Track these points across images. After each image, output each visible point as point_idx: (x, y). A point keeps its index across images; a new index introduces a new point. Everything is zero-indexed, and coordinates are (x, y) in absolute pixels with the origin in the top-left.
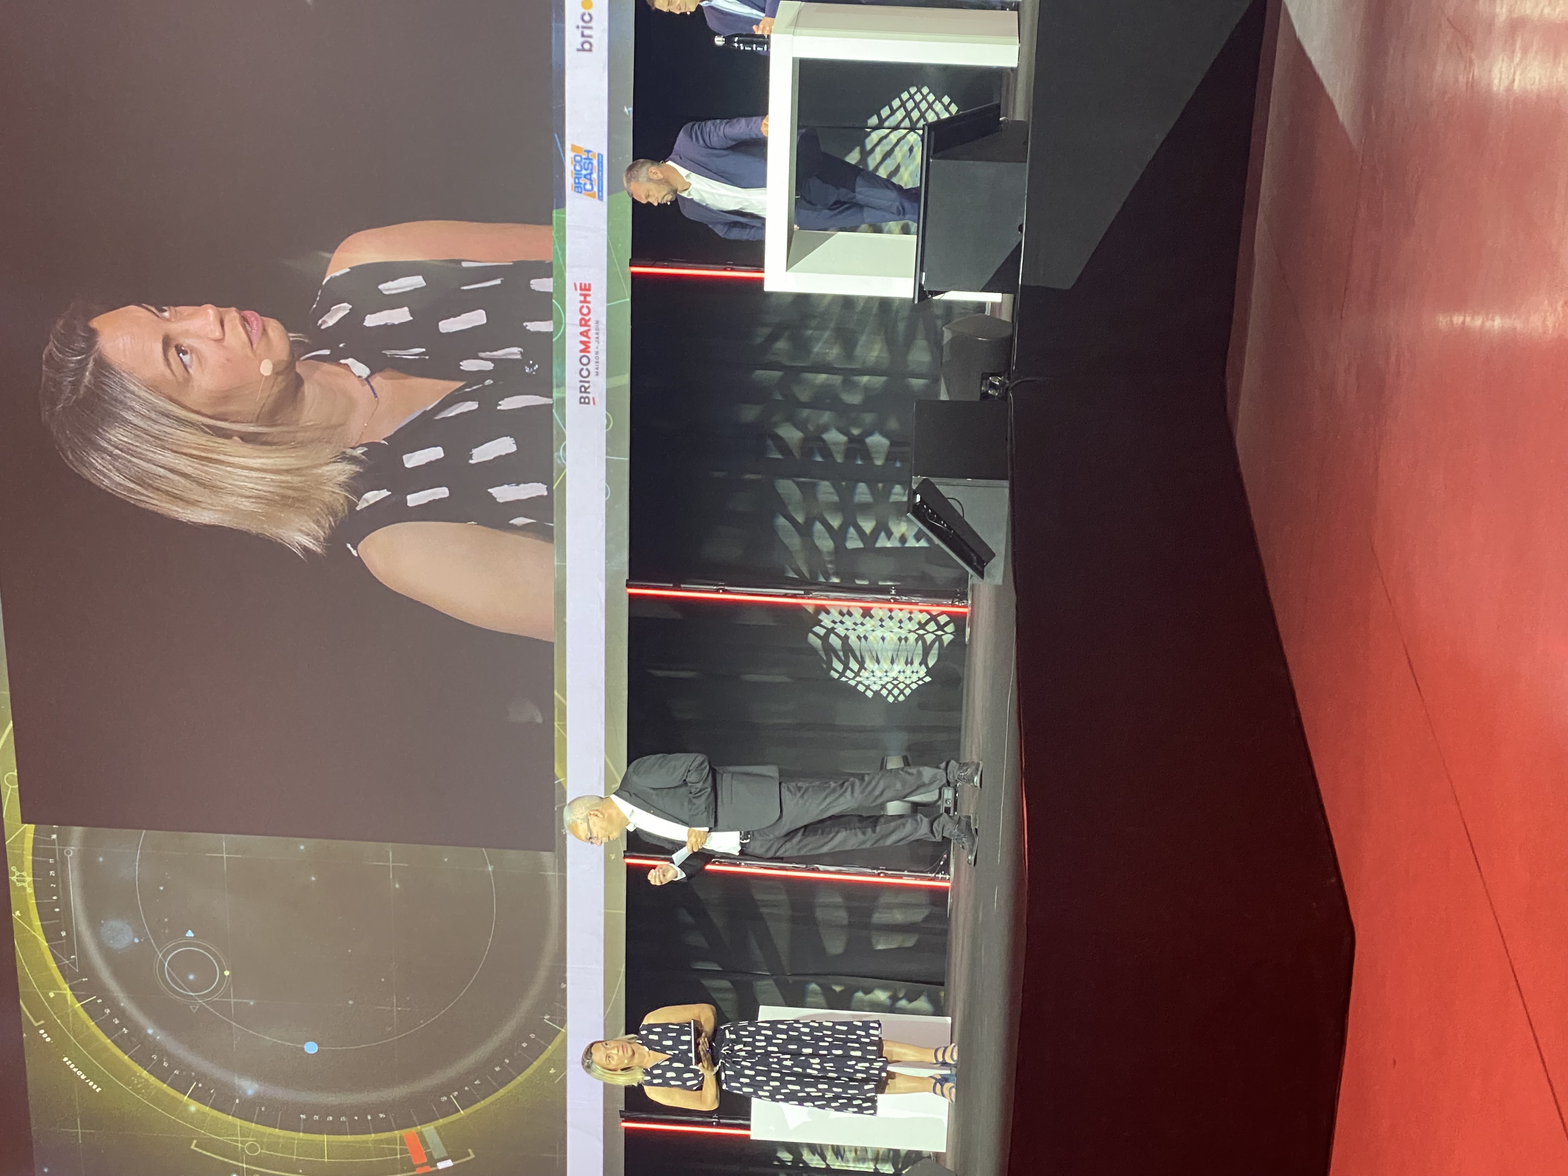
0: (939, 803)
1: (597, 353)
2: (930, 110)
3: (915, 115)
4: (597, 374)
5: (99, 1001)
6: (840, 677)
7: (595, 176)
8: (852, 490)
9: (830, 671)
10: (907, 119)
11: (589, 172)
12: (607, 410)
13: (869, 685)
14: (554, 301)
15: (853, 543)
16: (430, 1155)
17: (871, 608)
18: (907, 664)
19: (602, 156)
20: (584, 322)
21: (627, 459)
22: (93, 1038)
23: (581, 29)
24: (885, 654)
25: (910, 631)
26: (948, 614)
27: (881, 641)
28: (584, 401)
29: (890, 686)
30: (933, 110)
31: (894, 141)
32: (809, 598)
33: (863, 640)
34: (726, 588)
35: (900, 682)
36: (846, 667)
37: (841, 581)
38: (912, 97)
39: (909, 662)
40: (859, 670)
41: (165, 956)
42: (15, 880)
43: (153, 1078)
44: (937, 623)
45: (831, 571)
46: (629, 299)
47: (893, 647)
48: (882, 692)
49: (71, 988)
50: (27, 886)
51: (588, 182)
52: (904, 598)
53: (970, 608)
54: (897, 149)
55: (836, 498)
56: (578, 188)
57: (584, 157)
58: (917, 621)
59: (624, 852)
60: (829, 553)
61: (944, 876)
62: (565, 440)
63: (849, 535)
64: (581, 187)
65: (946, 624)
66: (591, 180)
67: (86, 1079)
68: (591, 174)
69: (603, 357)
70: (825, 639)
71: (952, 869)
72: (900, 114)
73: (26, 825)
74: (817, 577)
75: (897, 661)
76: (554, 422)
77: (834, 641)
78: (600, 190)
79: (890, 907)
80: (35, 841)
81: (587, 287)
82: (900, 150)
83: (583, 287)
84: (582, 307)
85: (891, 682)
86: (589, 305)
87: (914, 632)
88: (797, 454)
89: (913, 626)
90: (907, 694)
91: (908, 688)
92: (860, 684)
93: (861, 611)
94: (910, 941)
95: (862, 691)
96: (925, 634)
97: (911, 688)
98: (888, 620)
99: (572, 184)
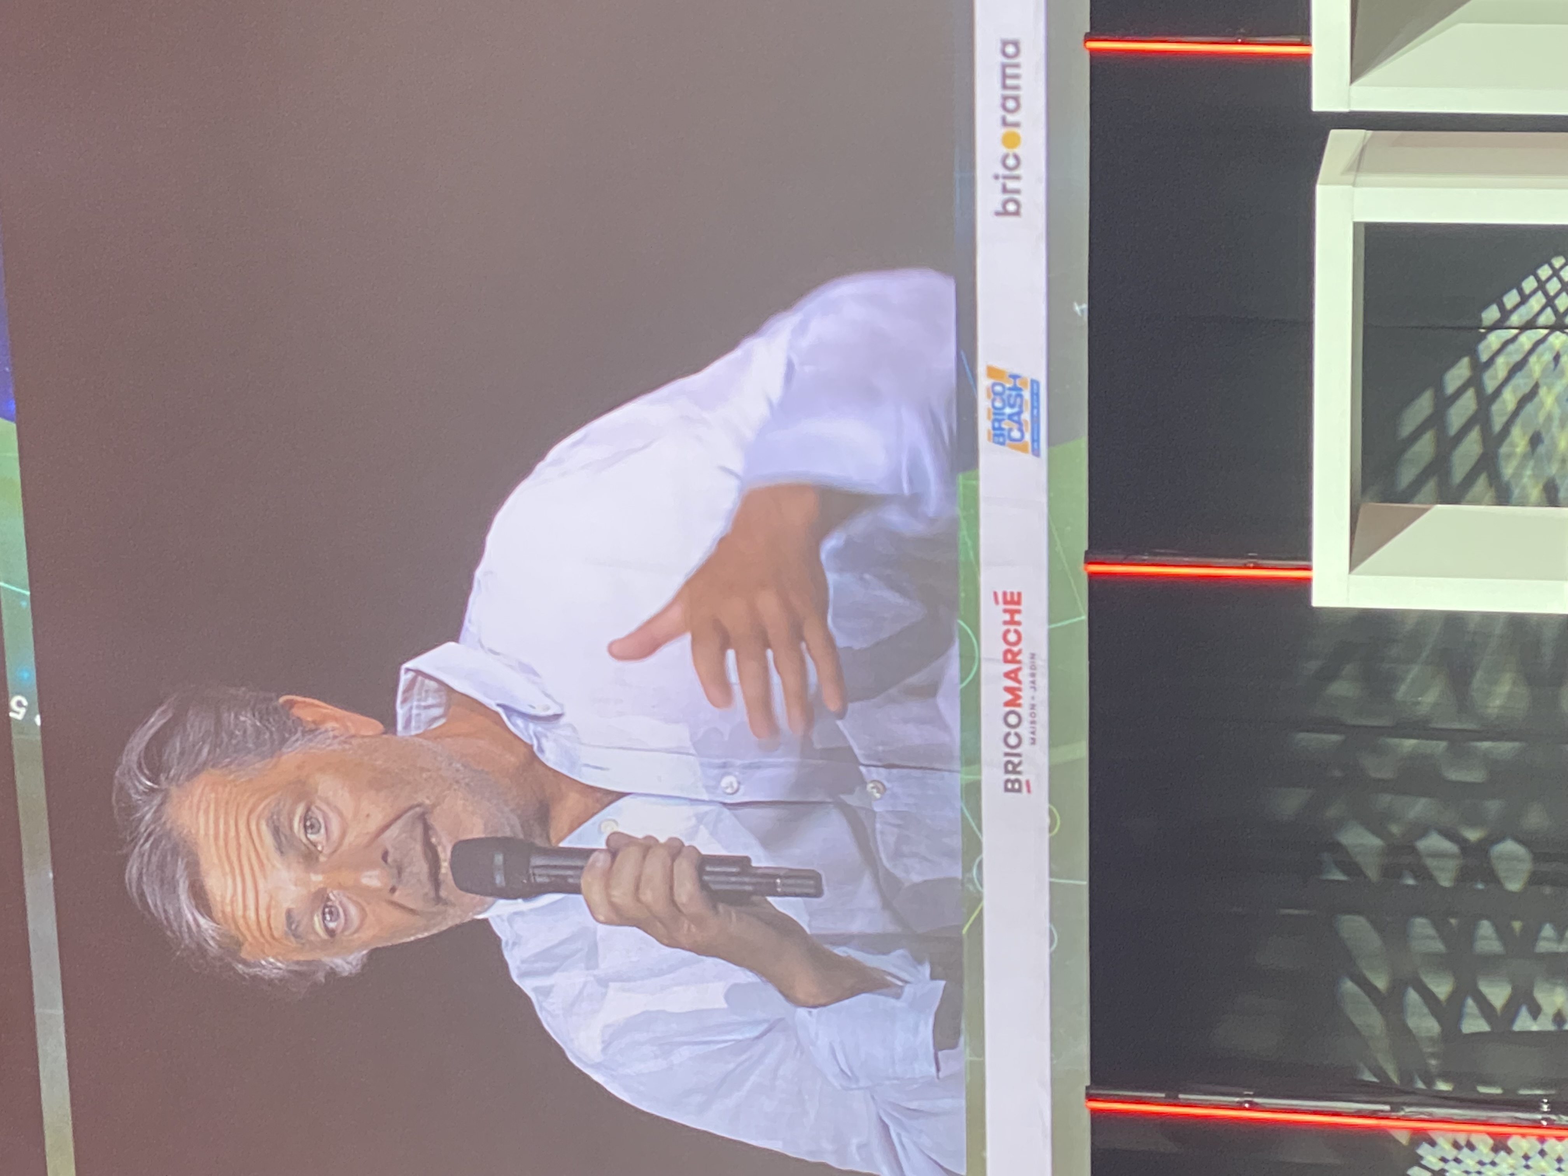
4: (1033, 741)
7: (1026, 416)
8: (1469, 933)
10: (1549, 310)
11: (1016, 410)
12: (1051, 801)
14: (961, 622)
15: (1473, 1024)
17: (1508, 1136)
19: (1038, 383)
20: (1011, 656)
21: (1085, 883)
23: (1001, 181)
28: (1012, 787)
31: (1527, 346)
32: (1398, 1119)
34: (1256, 1100)
37: (1455, 1089)
38: (1556, 273)
45: (1436, 1072)
46: (1084, 617)
51: (1015, 426)
54: (1533, 359)
55: (1438, 947)
56: (999, 436)
57: (1008, 385)
60: (1431, 1039)
62: (981, 851)
63: (1466, 1010)
64: (1002, 435)
66: (1019, 423)
68: (1019, 413)
69: (1043, 714)
72: (1537, 302)
74: (1411, 1081)
78: (1035, 440)
81: (1016, 598)
83: (1009, 598)
84: (1007, 632)
88: (1373, 874)
93: (1491, 1142)
98: (1538, 1156)
99: (989, 432)
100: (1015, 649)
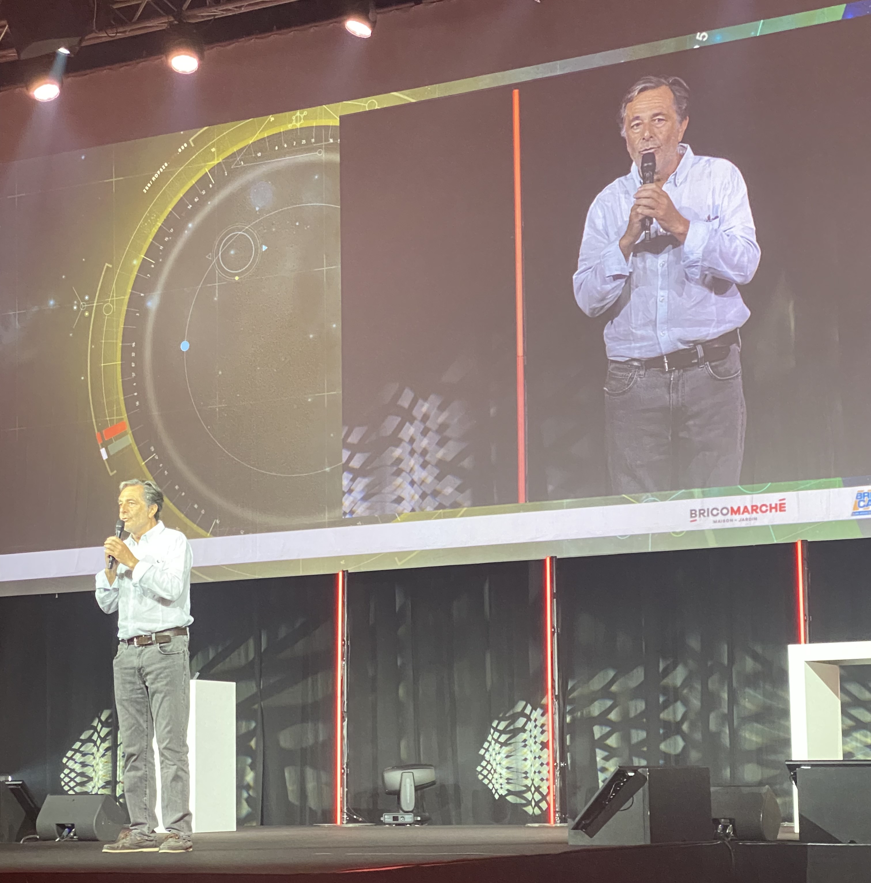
0: (401, 812)
1: (732, 520)
4: (715, 522)
5: (211, 186)
6: (493, 728)
8: (641, 727)
9: (497, 719)
12: (687, 532)
13: (489, 751)
14: (770, 484)
15: (598, 731)
16: (110, 442)
17: (548, 749)
18: (508, 779)
20: (755, 509)
21: (650, 550)
22: (183, 185)
24: (514, 761)
25: (533, 780)
26: (549, 808)
27: (523, 758)
28: (693, 513)
29: (489, 767)
32: (552, 699)
33: (523, 744)
34: (556, 634)
35: (493, 775)
36: (501, 732)
37: (568, 724)
39: (509, 781)
40: (500, 743)
41: (247, 231)
42: (297, 115)
43: (156, 231)
44: (540, 801)
45: (575, 715)
46: (775, 542)
47: (520, 767)
48: (484, 761)
49: (219, 164)
50: (293, 124)
52: (558, 773)
53: (554, 825)
55: (632, 714)
56: (861, 496)
58: (541, 785)
59: (347, 571)
60: (589, 712)
61: (345, 819)
62: (662, 501)
63: (604, 728)
64: (861, 498)
65: (540, 808)
66: (868, 505)
67: (152, 181)
69: (728, 525)
70: (522, 714)
71: (351, 825)
73: (339, 119)
74: (570, 704)
75: (508, 771)
76: (674, 492)
77: (522, 721)
78: (860, 513)
79: (318, 779)
80: (327, 127)
81: (783, 509)
83: (783, 506)
85: (492, 768)
87: (533, 784)
88: (664, 682)
89: (537, 782)
90: (484, 781)
91: (488, 781)
92: (489, 744)
93: (545, 741)
94: (293, 797)
95: (484, 746)
96: (531, 792)
97: (488, 784)
98: (540, 763)
99: (862, 491)
100: (758, 510)
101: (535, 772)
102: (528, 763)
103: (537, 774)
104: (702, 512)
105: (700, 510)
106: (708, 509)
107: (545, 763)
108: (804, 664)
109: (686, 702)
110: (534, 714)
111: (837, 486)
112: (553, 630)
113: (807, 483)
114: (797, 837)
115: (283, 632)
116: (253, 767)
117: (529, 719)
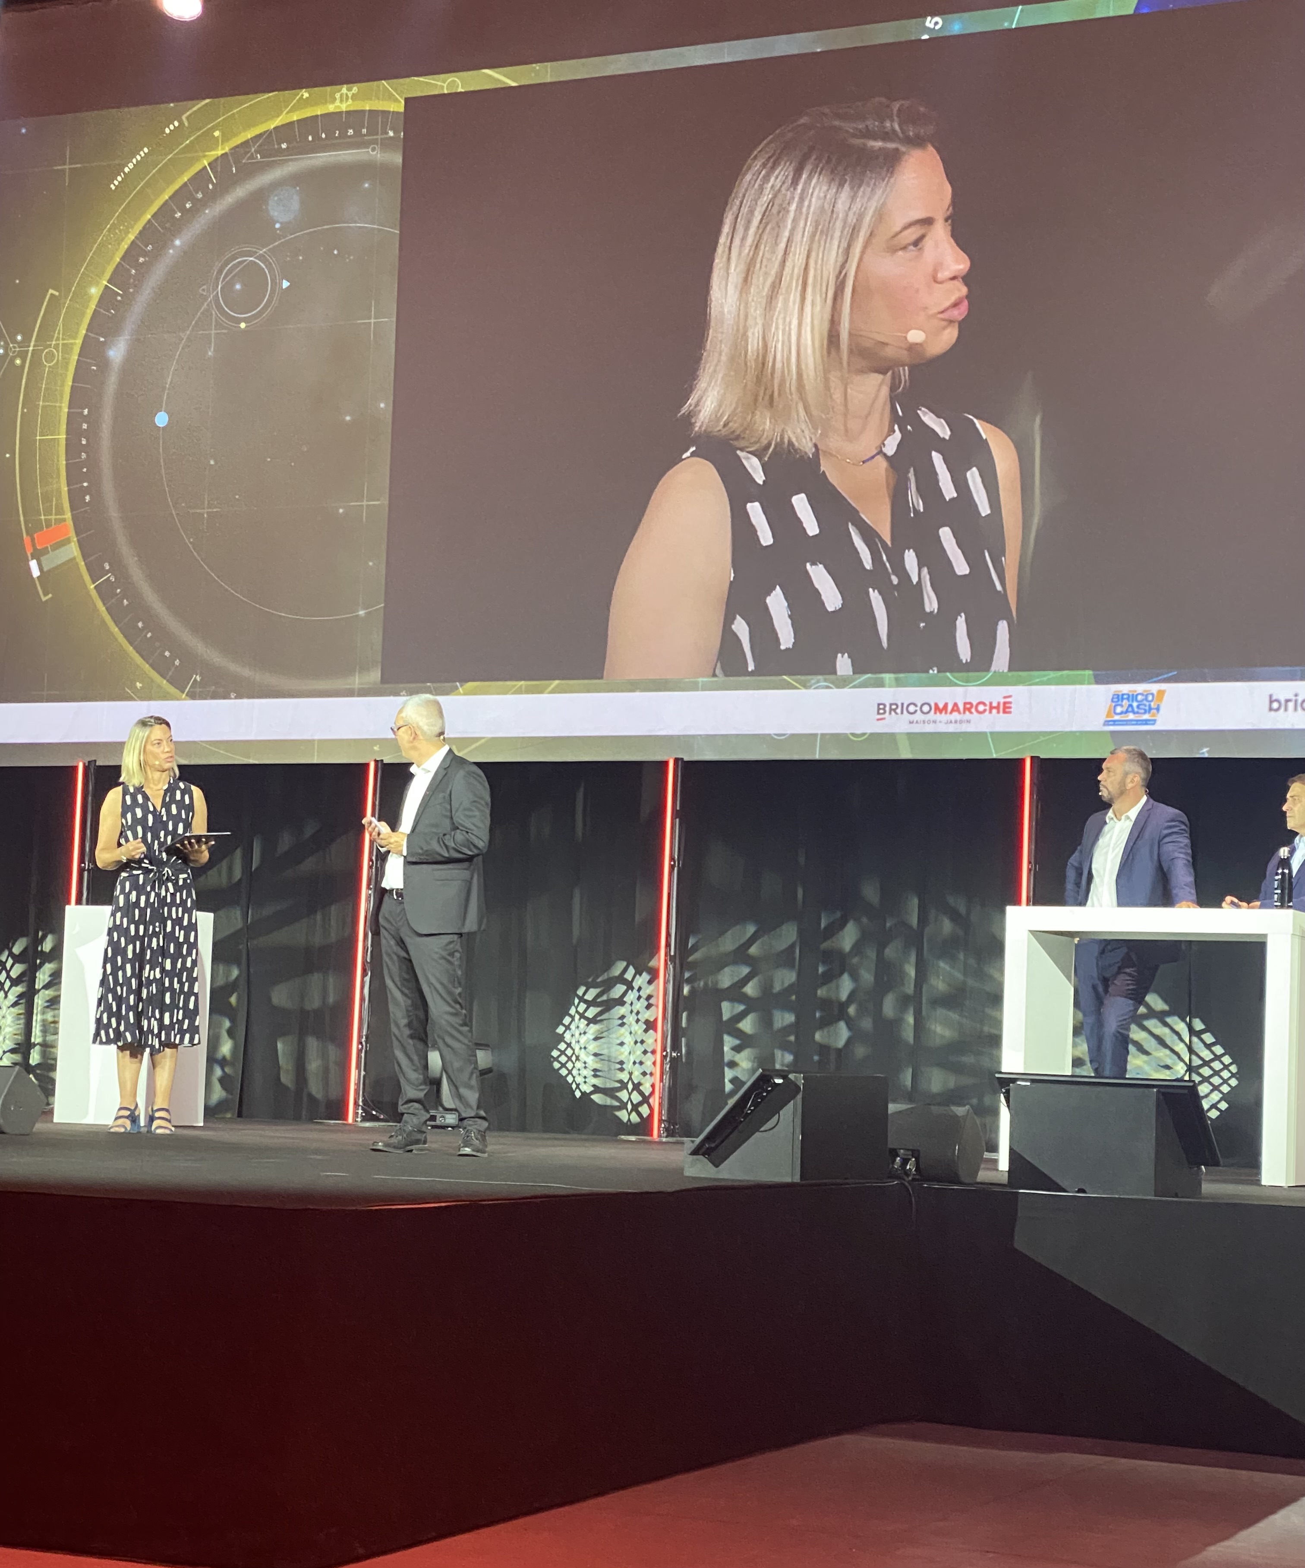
0: (441, 1109)
1: (935, 722)
2: (1211, 1088)
3: (1206, 1071)
4: (911, 723)
5: (211, 187)
6: (578, 997)
7: (1131, 716)
8: (787, 1007)
9: (585, 985)
10: (1201, 1062)
11: (1136, 710)
12: (872, 734)
13: (570, 1029)
14: (991, 673)
15: (728, 1010)
16: (45, 551)
17: (656, 1030)
18: (595, 1070)
19: (1154, 724)
20: (968, 707)
21: (817, 757)
22: (169, 183)
23: (1294, 698)
24: (605, 1046)
25: (631, 1074)
26: (651, 1115)
27: (619, 1042)
28: (881, 708)
29: (569, 1052)
30: (1212, 1091)
31: (1177, 1049)
32: (666, 961)
33: (620, 1022)
34: (676, 869)
35: (574, 1064)
36: (589, 1004)
37: (685, 997)
38: (1226, 1067)
39: (596, 1073)
40: (586, 1018)
41: (261, 258)
42: (342, 91)
43: (126, 247)
44: (640, 1104)
45: (696, 985)
46: (995, 756)
47: (613, 1055)
48: (563, 1043)
49: (224, 155)
50: (336, 104)
51: (1124, 709)
52: (668, 1066)
53: (657, 1140)
54: (1168, 1052)
55: (777, 988)
56: (1118, 698)
57: (1152, 704)
58: (642, 1081)
59: (382, 761)
60: (717, 982)
61: (359, 1116)
62: (838, 687)
63: (736, 1005)
64: (1118, 701)
65: (639, 1114)
66: (1127, 712)
67: (124, 173)
68: (1133, 712)
69: (929, 728)
70: (621, 979)
71: (367, 1124)
72: (1206, 1055)
73: (403, 102)
74: (690, 969)
75: (597, 1059)
77: (619, 989)
78: (1115, 723)
79: (324, 1056)
80: (385, 113)
82: (1167, 1055)
83: (1008, 705)
84: (984, 704)
85: (574, 1053)
86: (987, 712)
87: (630, 1079)
88: (825, 946)
89: (637, 1077)
90: (560, 1072)
91: (567, 1072)
92: (570, 1019)
93: (652, 1019)
94: (287, 1079)
95: (564, 1022)
96: (628, 1090)
97: (567, 1075)
98: (643, 1050)
99: (1121, 691)
100: (973, 710)
101: (634, 1063)
102: (625, 1049)
103: (637, 1065)
104: (894, 707)
105: (891, 705)
106: (902, 704)
107: (649, 1050)
108: (1027, 933)
109: (855, 977)
110: (638, 980)
111: (1086, 682)
112: (672, 863)
113: (1045, 676)
114: (1005, 1179)
115: (286, 842)
116: (231, 1033)
117: (630, 987)
